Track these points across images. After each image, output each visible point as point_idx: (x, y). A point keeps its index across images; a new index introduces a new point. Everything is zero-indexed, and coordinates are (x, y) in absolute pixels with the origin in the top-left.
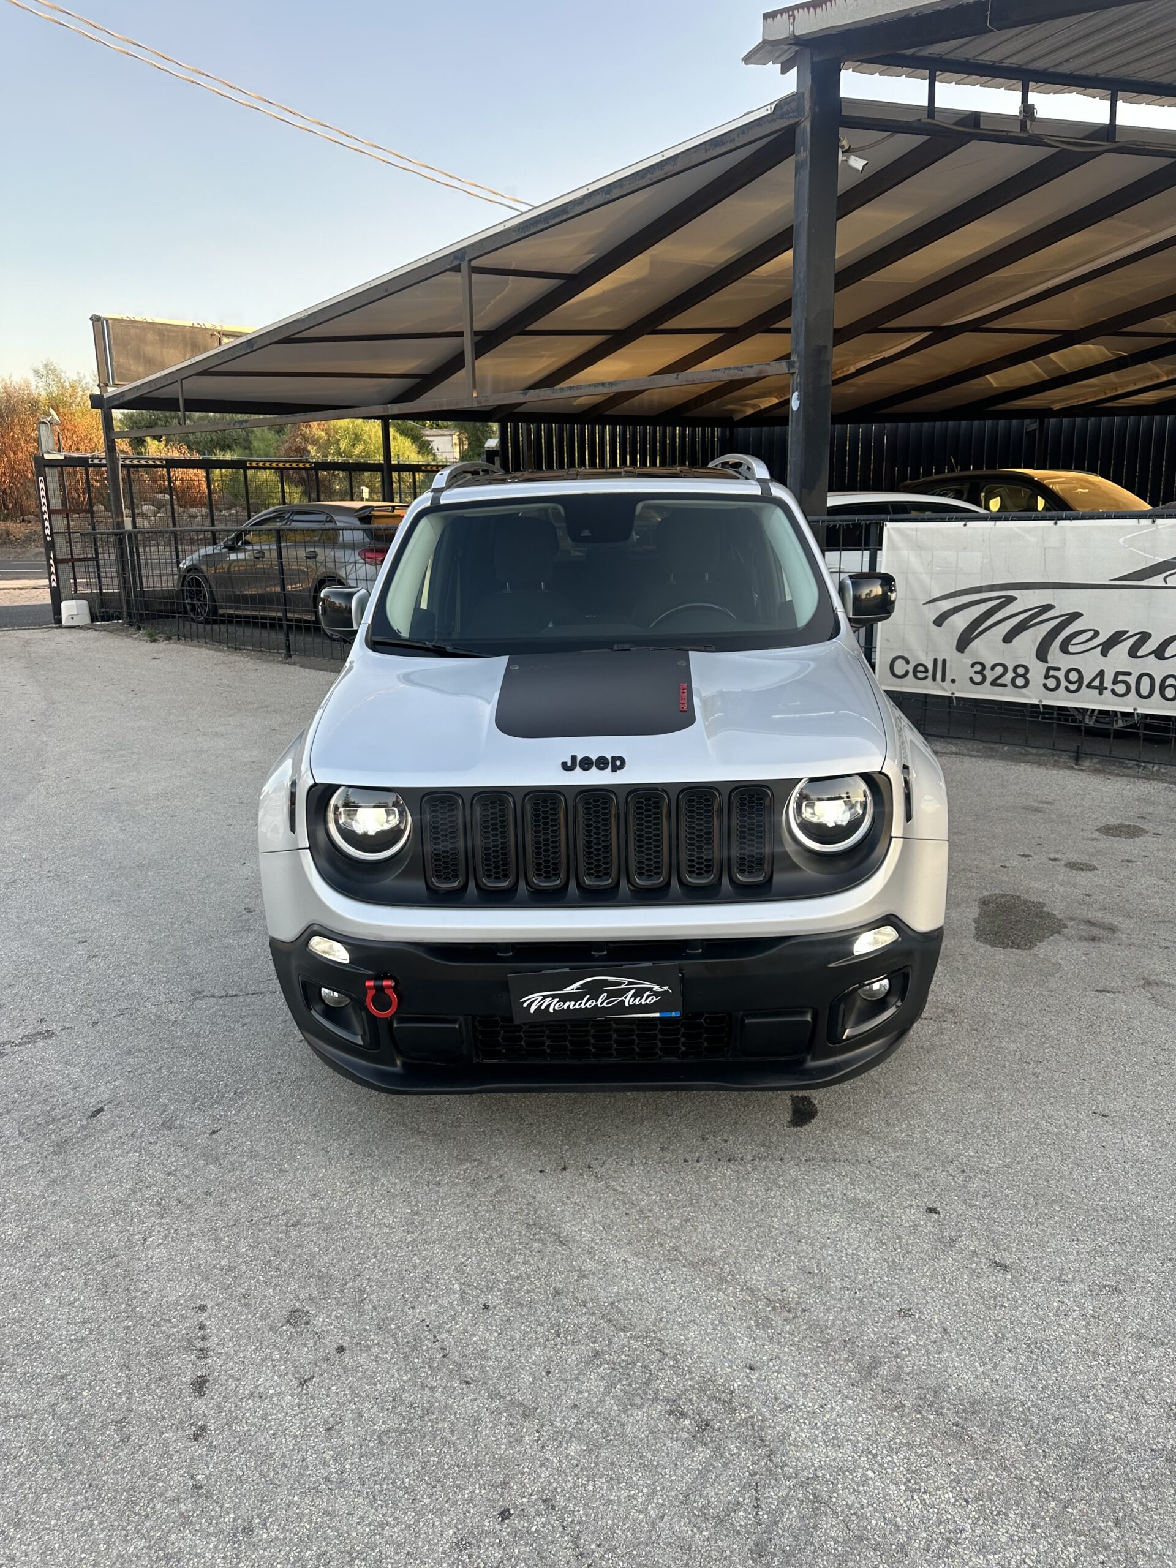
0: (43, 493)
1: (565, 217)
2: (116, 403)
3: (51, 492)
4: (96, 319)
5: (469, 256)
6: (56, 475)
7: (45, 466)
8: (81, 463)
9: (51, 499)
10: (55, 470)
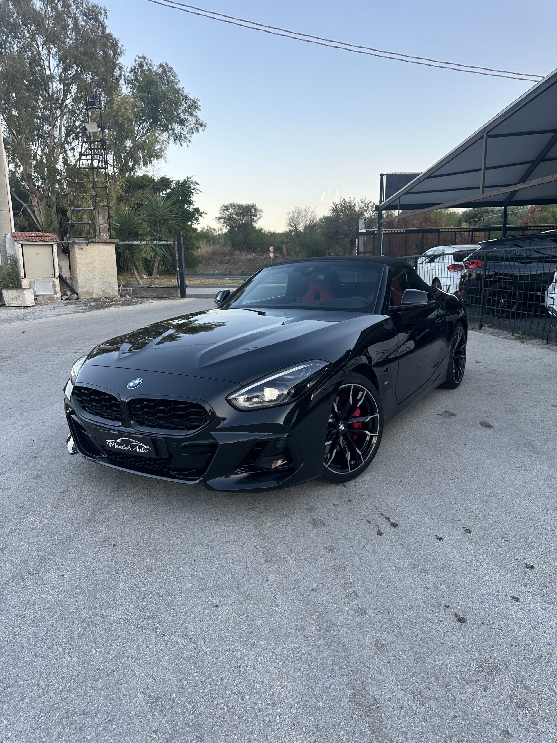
0: (357, 246)
1: (519, 107)
2: (382, 208)
3: (360, 245)
4: (382, 175)
5: (486, 132)
6: (363, 238)
7: (359, 235)
8: (373, 233)
9: (360, 248)
10: (363, 236)
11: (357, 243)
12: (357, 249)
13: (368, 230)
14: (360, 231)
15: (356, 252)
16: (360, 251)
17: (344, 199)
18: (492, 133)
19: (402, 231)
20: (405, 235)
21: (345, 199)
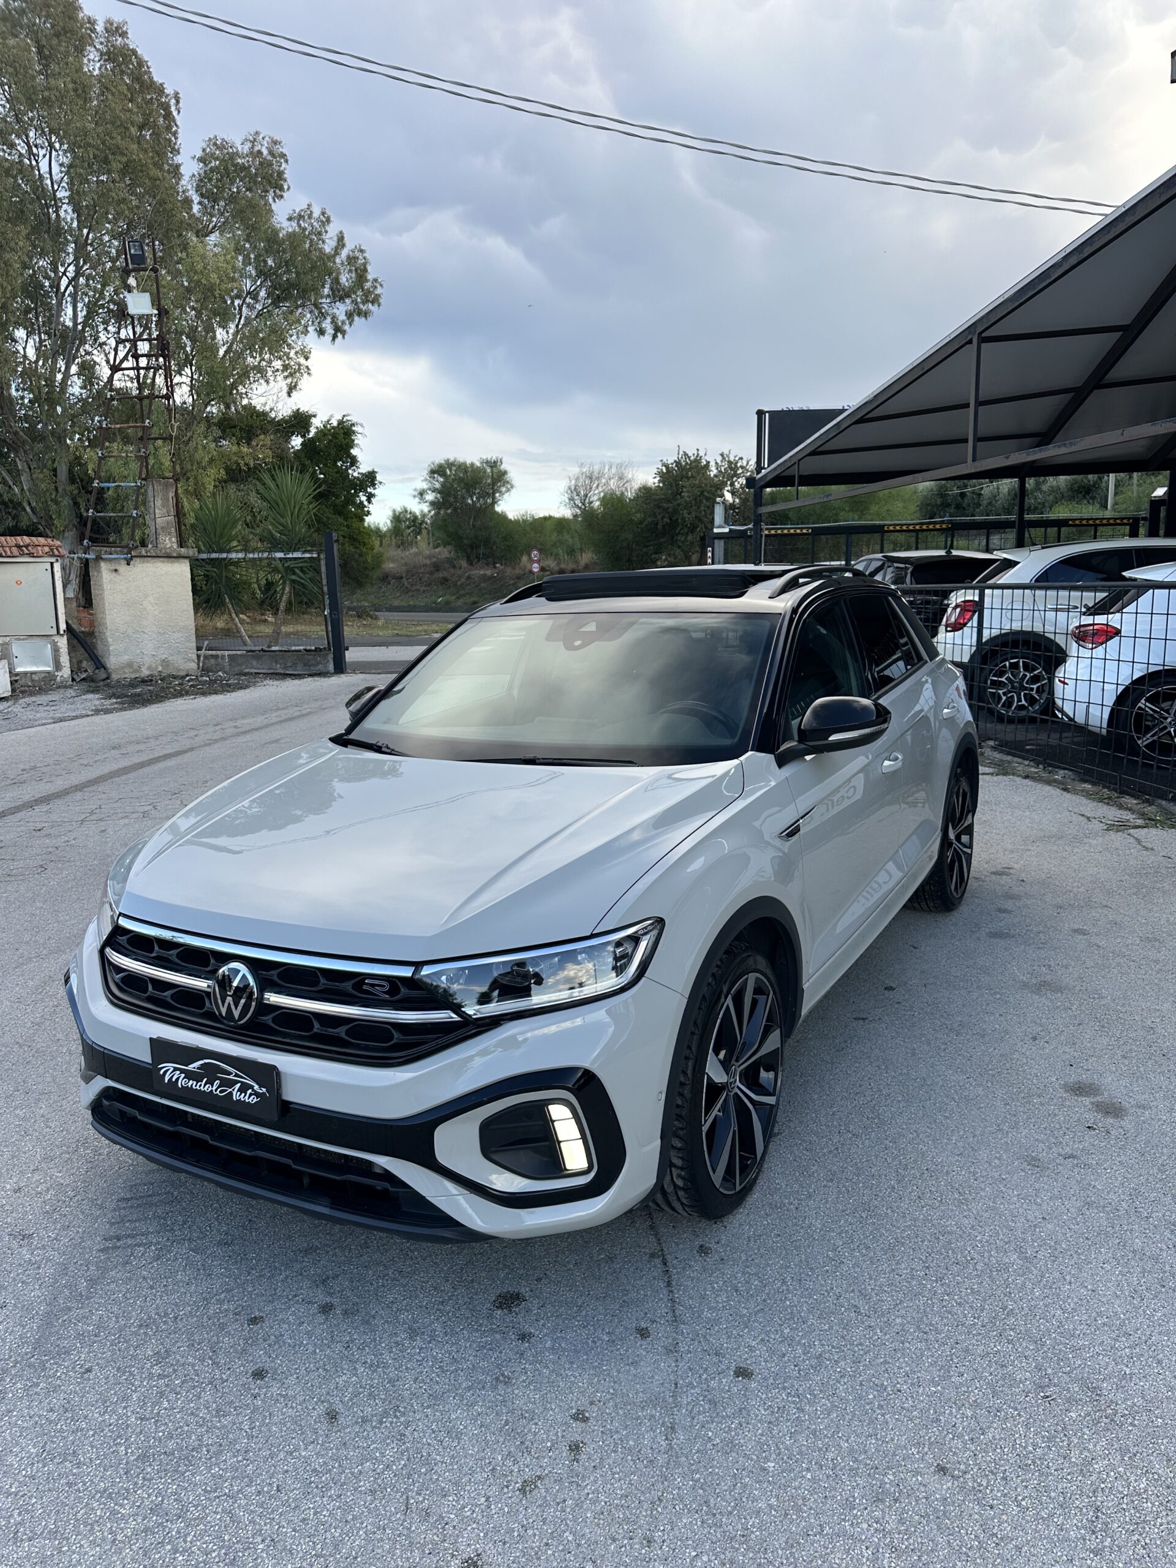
0: (710, 560)
1: (1048, 281)
2: (762, 483)
3: (716, 559)
4: (760, 413)
5: (978, 330)
6: (722, 545)
7: (714, 538)
8: (743, 533)
10: (722, 541)
11: (710, 554)
14: (716, 530)
18: (990, 333)
19: (805, 531)
20: (810, 537)
21: (687, 453)
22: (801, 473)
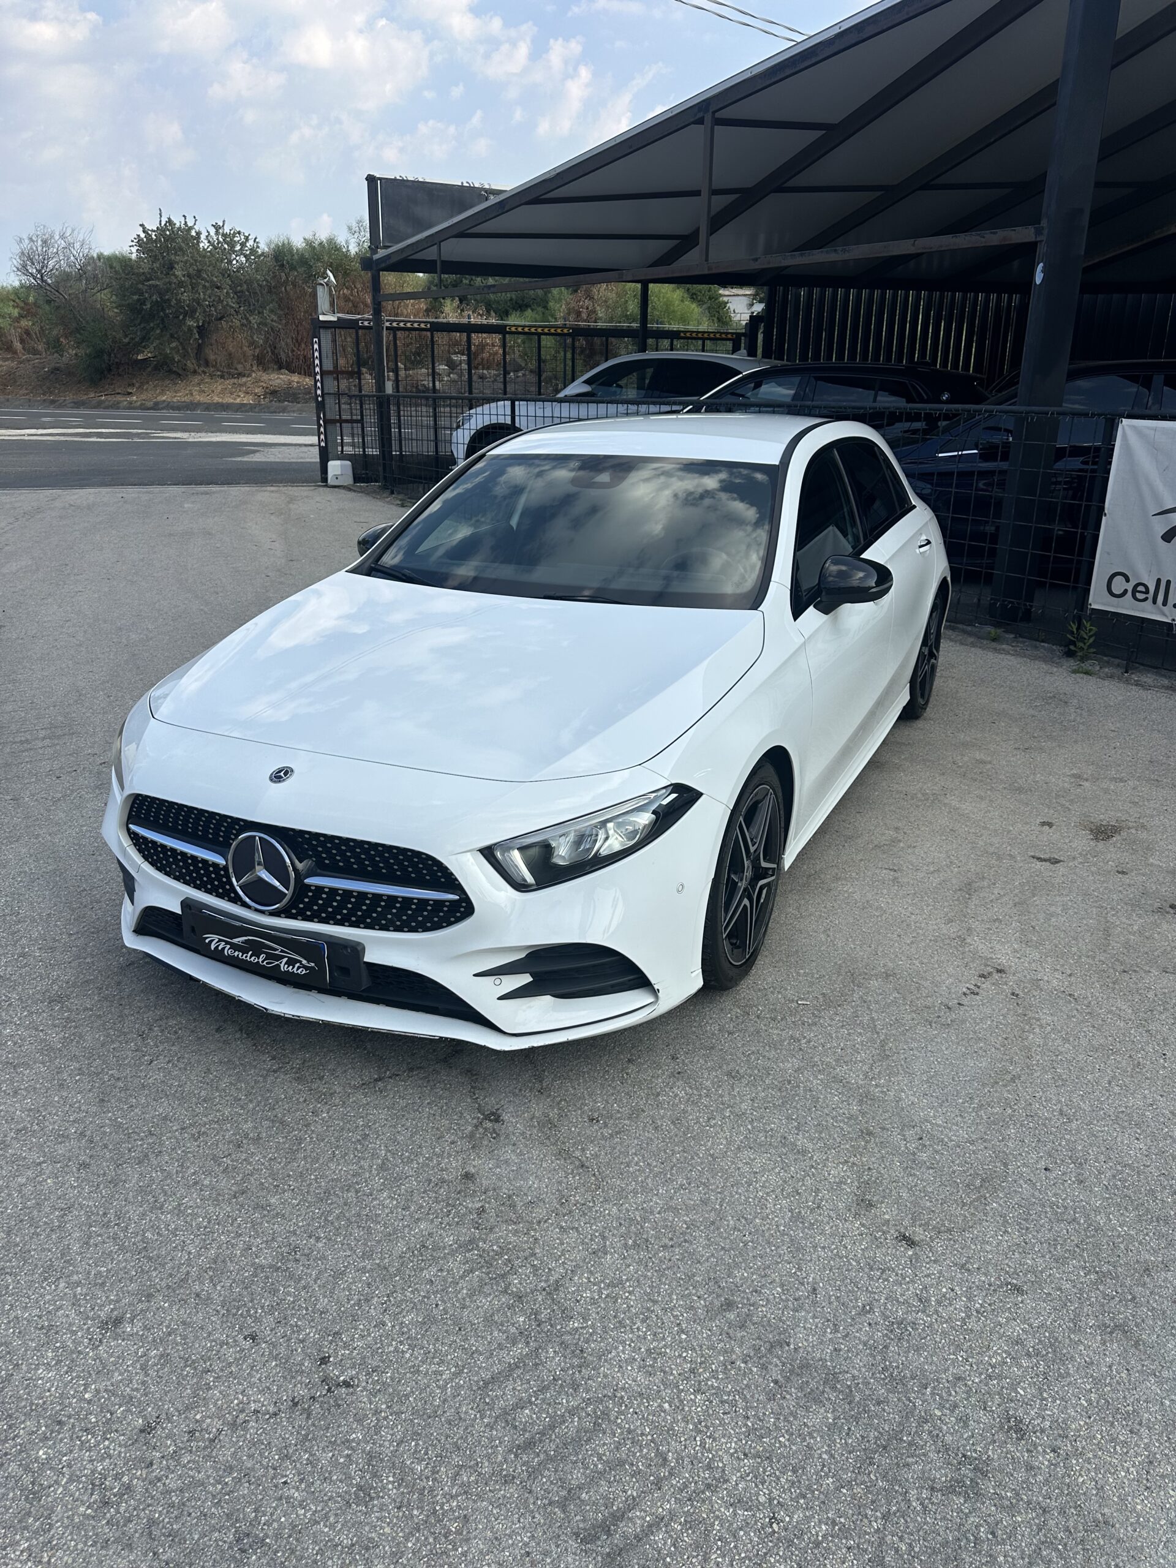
0: (317, 354)
1: (814, 60)
2: (383, 265)
3: (324, 353)
4: (371, 180)
5: (713, 108)
6: (329, 336)
7: (320, 327)
8: (352, 325)
9: (324, 360)
10: (329, 331)
11: (316, 346)
12: (317, 362)
13: (340, 315)
14: (322, 318)
15: (317, 369)
16: (325, 368)
17: (169, 219)
18: (724, 114)
19: (423, 326)
20: (429, 334)
21: (172, 218)
22: (443, 259)
